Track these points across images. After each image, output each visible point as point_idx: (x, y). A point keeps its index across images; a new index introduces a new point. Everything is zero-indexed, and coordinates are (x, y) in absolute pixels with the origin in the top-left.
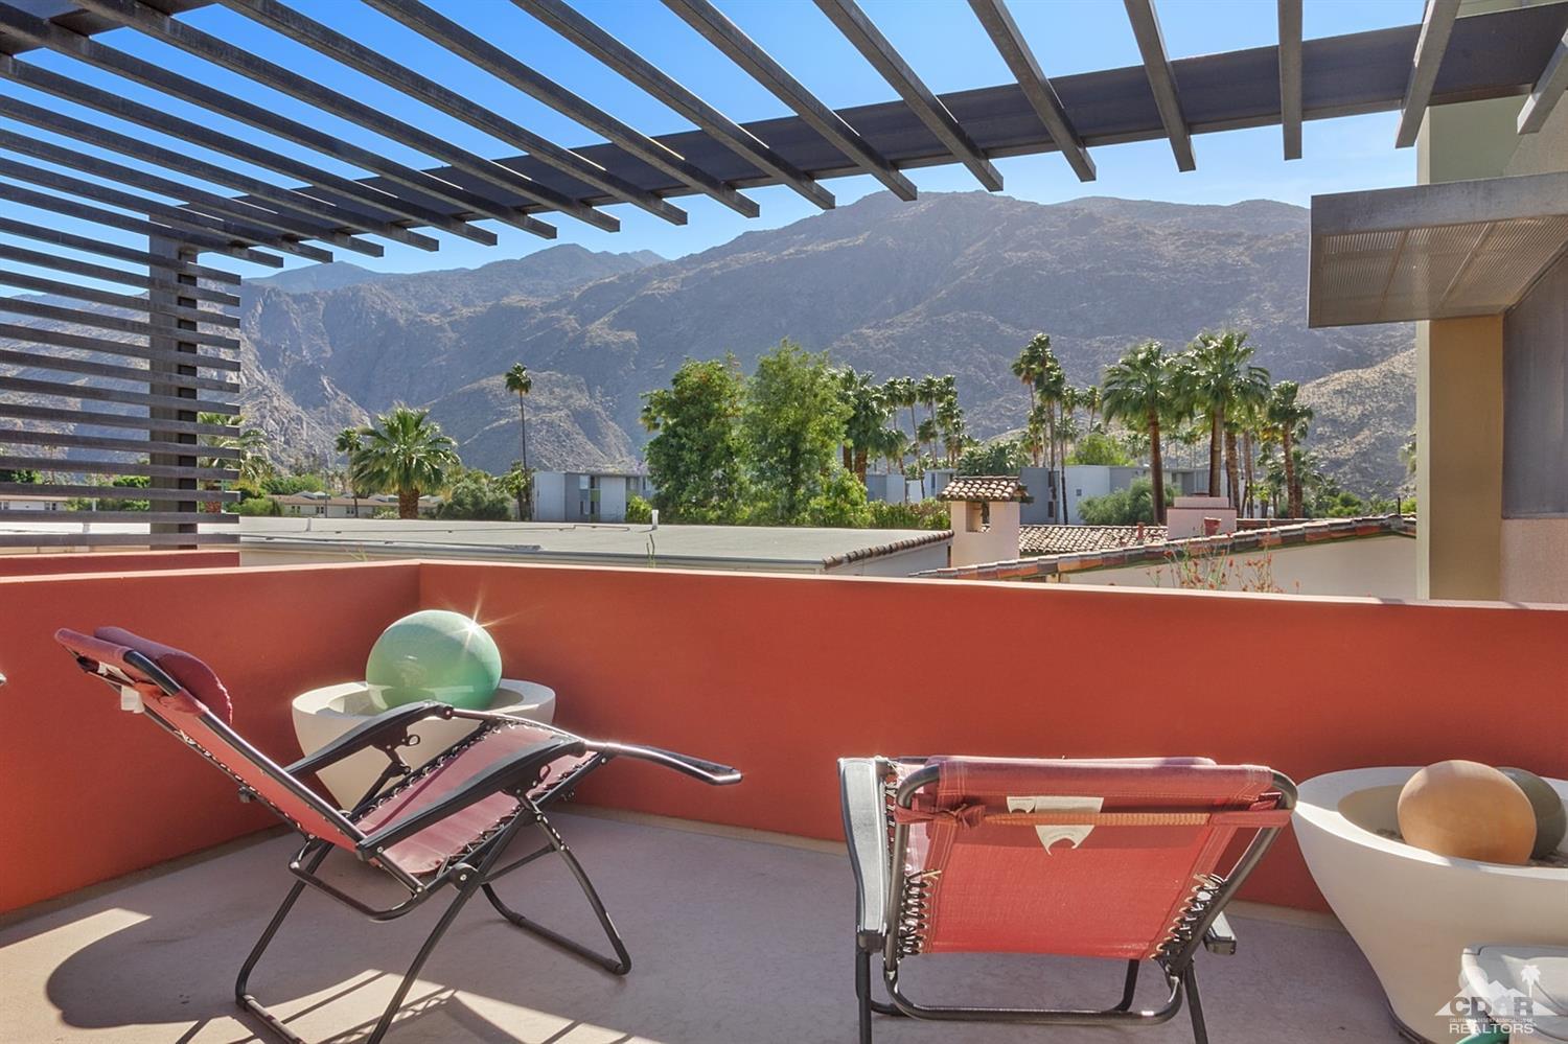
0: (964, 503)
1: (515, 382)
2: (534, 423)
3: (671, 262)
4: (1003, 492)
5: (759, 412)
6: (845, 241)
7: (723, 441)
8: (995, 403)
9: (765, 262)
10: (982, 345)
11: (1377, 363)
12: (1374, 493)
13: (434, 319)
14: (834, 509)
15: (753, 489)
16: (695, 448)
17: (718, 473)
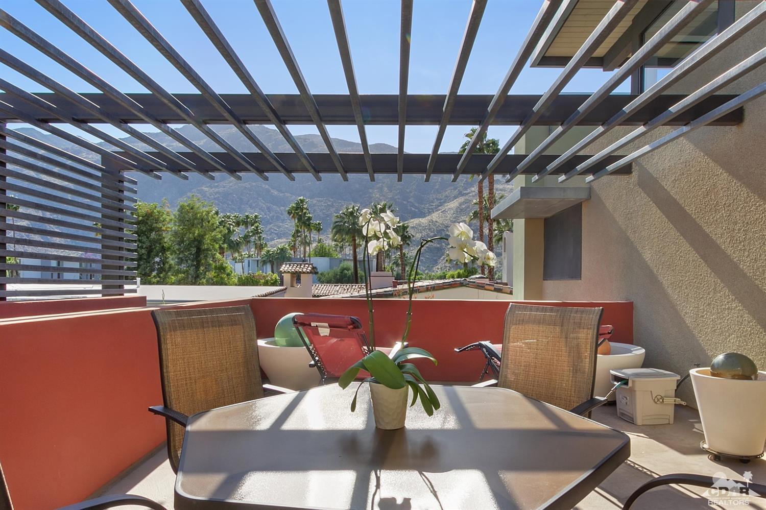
0: (290, 274)
5: (180, 229)
7: (160, 244)
8: (269, 227)
10: (263, 199)
11: (427, 216)
12: (426, 270)
14: (218, 277)
15: (177, 267)
16: (144, 247)
17: (157, 259)
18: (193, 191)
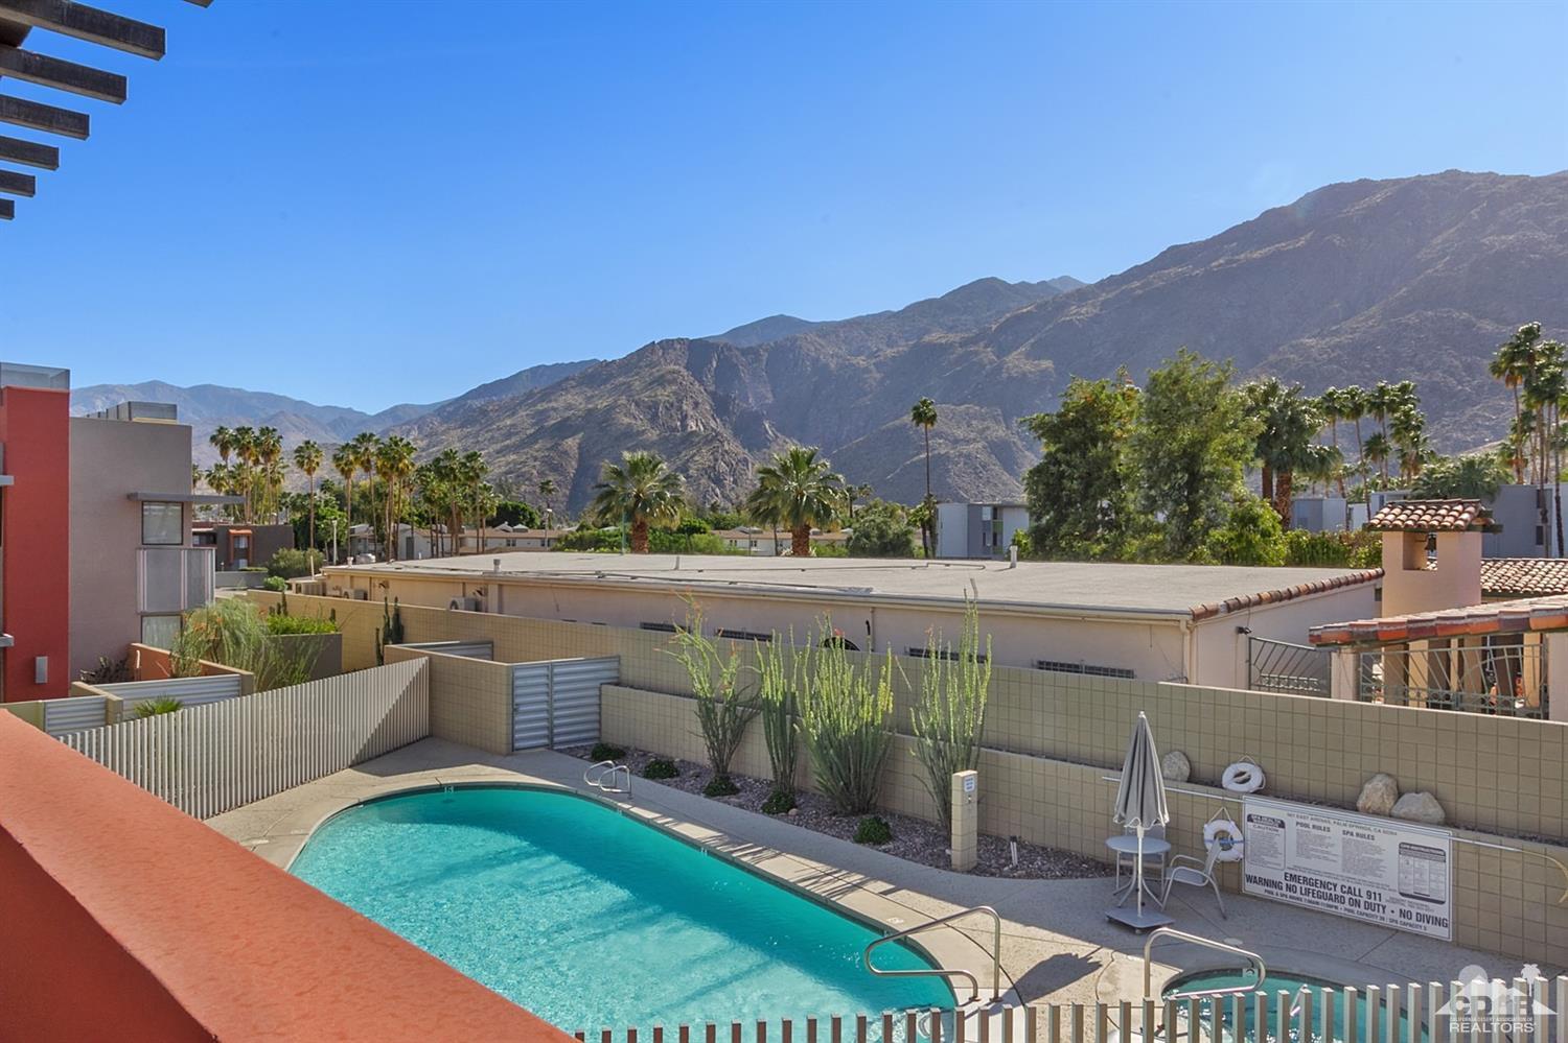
0: (1401, 534)
1: (922, 416)
2: (952, 456)
3: (1089, 286)
4: (1456, 519)
5: (1149, 433)
6: (1283, 244)
7: (1110, 468)
8: (1469, 412)
9: (1191, 276)
10: (1452, 346)
13: (861, 361)
14: (1239, 541)
15: (1142, 519)
16: (1075, 476)
17: (1105, 503)
18: (1281, 349)
